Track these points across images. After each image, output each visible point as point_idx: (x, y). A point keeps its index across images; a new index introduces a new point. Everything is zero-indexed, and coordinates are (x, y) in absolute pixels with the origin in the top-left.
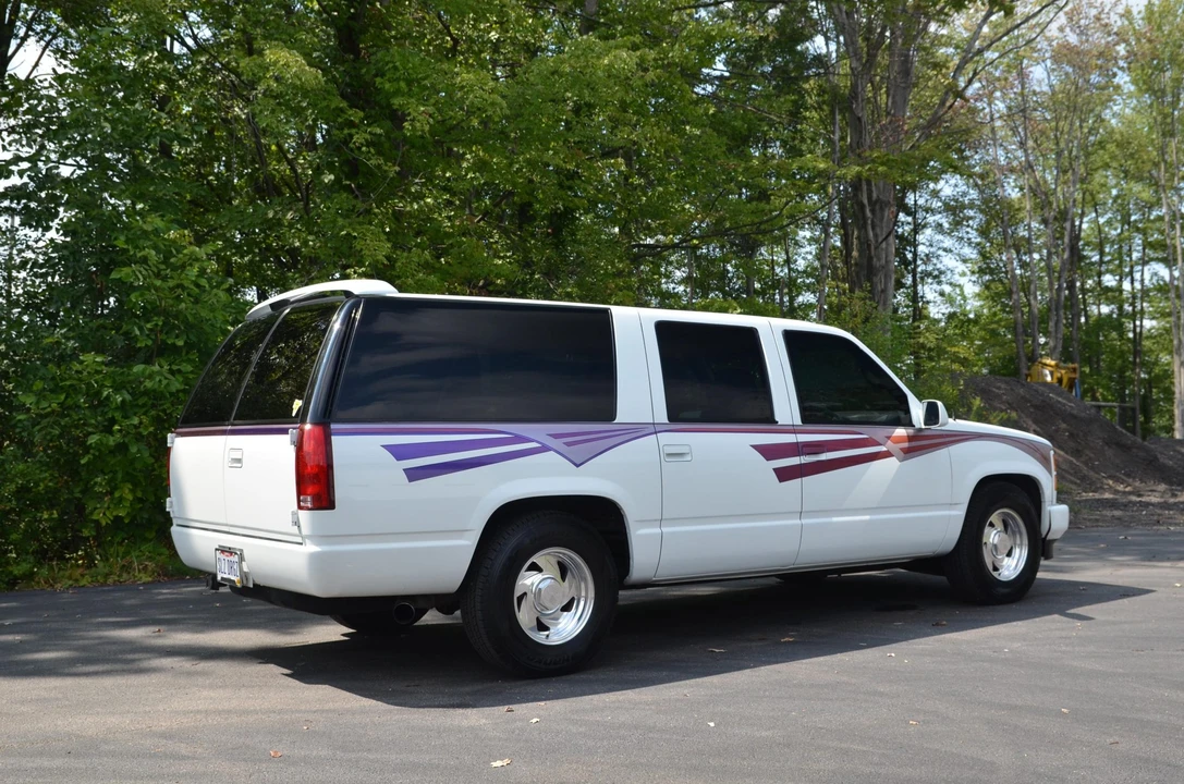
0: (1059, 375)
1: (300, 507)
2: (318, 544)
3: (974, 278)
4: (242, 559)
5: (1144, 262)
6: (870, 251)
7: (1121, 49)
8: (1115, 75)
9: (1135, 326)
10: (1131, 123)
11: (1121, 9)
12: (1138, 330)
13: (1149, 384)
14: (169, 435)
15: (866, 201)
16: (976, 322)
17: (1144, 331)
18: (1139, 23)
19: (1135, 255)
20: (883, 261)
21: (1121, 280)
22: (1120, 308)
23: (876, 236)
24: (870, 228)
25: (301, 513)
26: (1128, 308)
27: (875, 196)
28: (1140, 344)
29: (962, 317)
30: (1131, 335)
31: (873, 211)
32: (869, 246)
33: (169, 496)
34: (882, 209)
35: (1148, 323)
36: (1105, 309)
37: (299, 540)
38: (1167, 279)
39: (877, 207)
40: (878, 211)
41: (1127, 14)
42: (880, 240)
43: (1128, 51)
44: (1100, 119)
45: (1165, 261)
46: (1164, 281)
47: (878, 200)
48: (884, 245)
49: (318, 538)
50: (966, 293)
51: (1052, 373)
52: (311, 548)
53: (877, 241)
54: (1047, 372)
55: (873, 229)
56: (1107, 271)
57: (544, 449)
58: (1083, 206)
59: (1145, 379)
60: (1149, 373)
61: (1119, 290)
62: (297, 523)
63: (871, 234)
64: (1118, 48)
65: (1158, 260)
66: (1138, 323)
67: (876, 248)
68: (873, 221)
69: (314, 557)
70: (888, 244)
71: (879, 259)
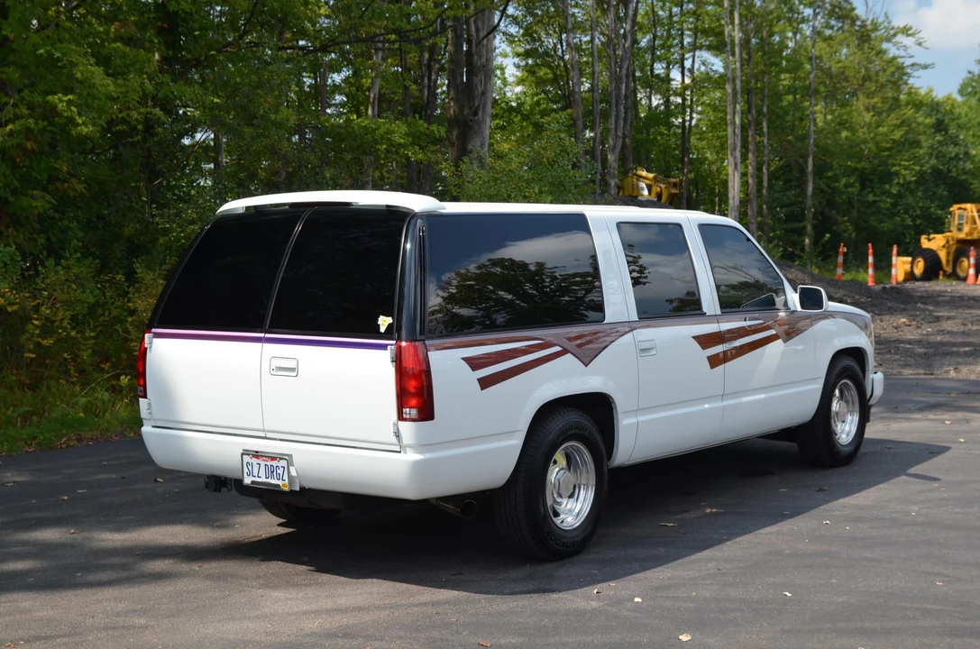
0: (659, 189)
1: (401, 417)
2: (420, 453)
3: (516, 60)
4: (290, 463)
5: (695, 47)
6: (470, 47)
9: (684, 121)
14: (147, 335)
16: (518, 110)
19: (687, 40)
21: (668, 68)
25: (402, 424)
29: (503, 105)
33: (145, 396)
37: (398, 449)
49: (421, 446)
50: (507, 75)
51: (649, 188)
52: (412, 456)
54: (643, 185)
57: (564, 352)
61: (668, 80)
62: (397, 435)
69: (416, 464)
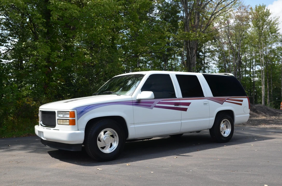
3: (218, 68)
5: (256, 65)
6: (190, 59)
7: (250, 16)
8: (249, 22)
10: (253, 33)
11: (250, 7)
12: (254, 80)
13: (256, 92)
15: (189, 47)
17: (255, 80)
18: (254, 11)
19: (254, 63)
20: (193, 62)
21: (250, 69)
22: (250, 75)
23: (191, 56)
24: (190, 54)
26: (252, 75)
27: (191, 46)
28: (255, 83)
30: (253, 81)
31: (191, 50)
32: (190, 58)
34: (193, 50)
35: (256, 79)
36: (247, 76)
38: (261, 69)
39: (192, 49)
40: (192, 50)
41: (251, 9)
42: (192, 57)
43: (252, 17)
44: (246, 32)
45: (260, 65)
46: (260, 69)
47: (192, 47)
48: (193, 58)
53: (191, 57)
55: (191, 54)
56: (248, 67)
58: (242, 52)
59: (256, 91)
60: (256, 90)
61: (250, 71)
63: (190, 55)
64: (249, 16)
65: (259, 65)
66: (254, 79)
67: (191, 59)
68: (190, 52)
70: (194, 58)
71: (192, 61)
